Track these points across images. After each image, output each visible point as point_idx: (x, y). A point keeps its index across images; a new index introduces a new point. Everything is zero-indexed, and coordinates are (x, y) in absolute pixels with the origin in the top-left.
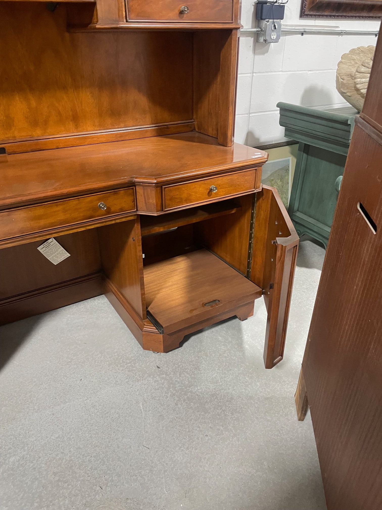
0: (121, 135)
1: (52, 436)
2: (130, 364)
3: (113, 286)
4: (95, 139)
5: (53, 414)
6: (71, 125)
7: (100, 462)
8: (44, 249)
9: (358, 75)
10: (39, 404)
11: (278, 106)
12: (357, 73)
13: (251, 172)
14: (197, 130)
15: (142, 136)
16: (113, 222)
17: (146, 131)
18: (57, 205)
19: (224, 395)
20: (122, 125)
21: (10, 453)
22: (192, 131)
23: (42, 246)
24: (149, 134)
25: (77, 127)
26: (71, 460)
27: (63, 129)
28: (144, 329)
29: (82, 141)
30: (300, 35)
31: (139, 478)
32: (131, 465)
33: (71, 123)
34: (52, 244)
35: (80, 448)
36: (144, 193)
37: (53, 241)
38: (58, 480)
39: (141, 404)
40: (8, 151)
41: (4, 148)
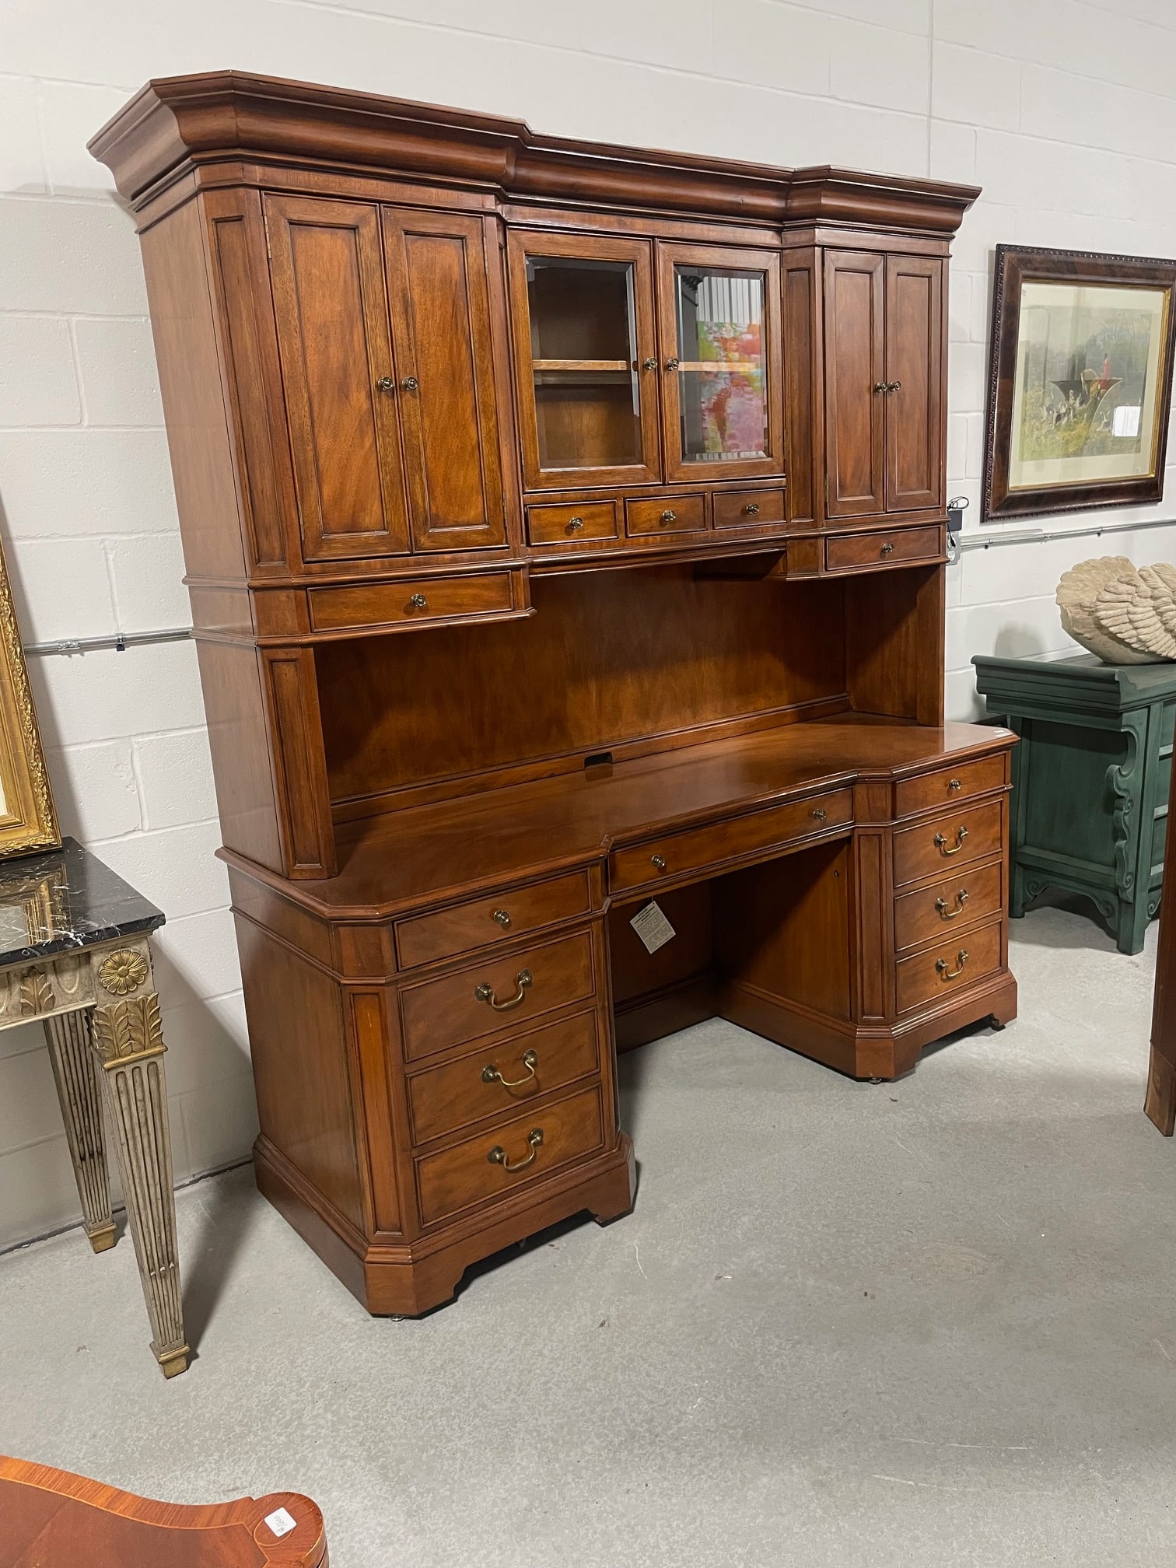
0: (752, 725)
2: (842, 1102)
4: (719, 732)
6: (688, 713)
7: (887, 1208)
8: (641, 922)
9: (1102, 606)
11: (973, 661)
12: (1098, 603)
13: (999, 758)
14: (854, 708)
15: (776, 723)
17: (785, 715)
18: (772, 814)
20: (751, 708)
22: (846, 711)
23: (637, 917)
24: (788, 720)
25: (695, 715)
28: (858, 1034)
29: (699, 740)
30: (983, 549)
33: (688, 710)
34: (651, 912)
35: (841, 1198)
36: (868, 794)
37: (654, 906)
38: (838, 1232)
39: (899, 1143)
40: (614, 758)
41: (608, 754)
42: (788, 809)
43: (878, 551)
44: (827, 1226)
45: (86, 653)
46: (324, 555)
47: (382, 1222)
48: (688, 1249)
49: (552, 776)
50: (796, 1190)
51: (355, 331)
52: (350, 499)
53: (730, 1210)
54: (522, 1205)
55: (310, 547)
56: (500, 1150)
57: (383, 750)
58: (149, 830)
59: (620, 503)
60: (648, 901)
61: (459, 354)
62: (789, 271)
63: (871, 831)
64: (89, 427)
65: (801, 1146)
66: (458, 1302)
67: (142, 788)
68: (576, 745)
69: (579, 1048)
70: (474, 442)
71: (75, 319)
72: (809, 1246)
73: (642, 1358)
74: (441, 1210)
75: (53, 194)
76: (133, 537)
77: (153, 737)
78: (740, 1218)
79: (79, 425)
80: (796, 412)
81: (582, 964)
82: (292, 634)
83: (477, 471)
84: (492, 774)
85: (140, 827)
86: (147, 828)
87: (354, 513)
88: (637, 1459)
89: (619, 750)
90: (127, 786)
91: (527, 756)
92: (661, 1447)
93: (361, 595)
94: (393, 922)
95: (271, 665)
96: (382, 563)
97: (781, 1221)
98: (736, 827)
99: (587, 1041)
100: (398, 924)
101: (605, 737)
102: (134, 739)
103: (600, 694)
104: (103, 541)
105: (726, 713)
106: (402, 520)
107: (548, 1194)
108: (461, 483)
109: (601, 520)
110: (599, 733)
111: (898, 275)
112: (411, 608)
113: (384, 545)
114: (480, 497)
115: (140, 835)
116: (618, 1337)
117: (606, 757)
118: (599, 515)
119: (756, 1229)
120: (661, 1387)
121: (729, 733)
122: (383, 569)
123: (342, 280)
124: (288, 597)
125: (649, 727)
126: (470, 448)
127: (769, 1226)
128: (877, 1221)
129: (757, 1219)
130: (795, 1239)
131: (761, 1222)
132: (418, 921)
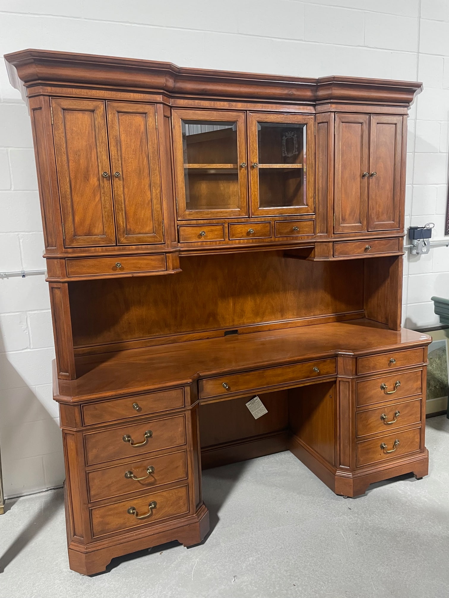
0: (311, 321)
1: (276, 547)
2: (325, 505)
3: (301, 441)
5: (273, 533)
6: (279, 315)
7: (319, 567)
8: (250, 405)
10: (260, 525)
11: (433, 299)
13: (420, 350)
14: (367, 317)
15: (326, 321)
16: (321, 382)
17: (329, 318)
18: (290, 368)
19: (411, 533)
20: (312, 314)
21: (248, 555)
22: (363, 318)
23: (249, 403)
24: (331, 320)
25: (282, 316)
26: (296, 564)
27: (273, 317)
28: (337, 473)
29: (285, 326)
30: (445, 247)
31: (352, 580)
32: (344, 572)
33: (279, 313)
34: (256, 401)
35: (300, 557)
36: (343, 362)
37: (257, 399)
38: (290, 575)
39: (342, 533)
40: (239, 332)
41: (237, 331)
42: (299, 366)
43: (363, 249)
44: (286, 571)
45: (9, 278)
46: (74, 245)
47: (77, 532)
48: (218, 569)
49: (208, 338)
50: (281, 548)
51: (93, 153)
52: (88, 222)
53: (247, 552)
54: (143, 535)
55: (67, 241)
56: (134, 509)
57: (130, 323)
58: (33, 349)
59: (226, 225)
60: (255, 396)
61: (143, 162)
62: (318, 123)
63: (345, 380)
64: (14, 190)
65: (295, 525)
66: (110, 572)
67: (30, 332)
68: (222, 326)
69: (177, 467)
70: (149, 199)
71: (10, 149)
72: (273, 580)
74: (103, 531)
75: (2, 101)
76: (31, 233)
77: (35, 312)
78: (249, 557)
79: (10, 190)
80: (321, 186)
81: (180, 430)
82: (59, 277)
83: (150, 211)
84: (179, 336)
85: (29, 347)
86: (32, 347)
87: (90, 228)
89: (242, 329)
90: (24, 331)
91: (196, 329)
93: (91, 262)
94: (81, 405)
95: (52, 289)
96: (102, 249)
97: (267, 564)
98: (269, 372)
99: (181, 465)
100: (83, 406)
101: (236, 323)
102: (28, 312)
103: (234, 304)
104: (18, 235)
105: (299, 315)
106: (112, 231)
107: (157, 531)
108: (142, 216)
109: (216, 233)
110: (233, 321)
111: (377, 124)
112: (115, 268)
113: (104, 242)
114: (152, 222)
115: (29, 350)
117: (235, 332)
118: (216, 230)
119: (253, 565)
121: (299, 325)
122: (102, 251)
123: (87, 132)
124: (57, 262)
125: (259, 319)
126: (147, 202)
127: (259, 565)
128: (311, 573)
129: (256, 560)
130: (269, 575)
131: (257, 562)
132: (93, 405)
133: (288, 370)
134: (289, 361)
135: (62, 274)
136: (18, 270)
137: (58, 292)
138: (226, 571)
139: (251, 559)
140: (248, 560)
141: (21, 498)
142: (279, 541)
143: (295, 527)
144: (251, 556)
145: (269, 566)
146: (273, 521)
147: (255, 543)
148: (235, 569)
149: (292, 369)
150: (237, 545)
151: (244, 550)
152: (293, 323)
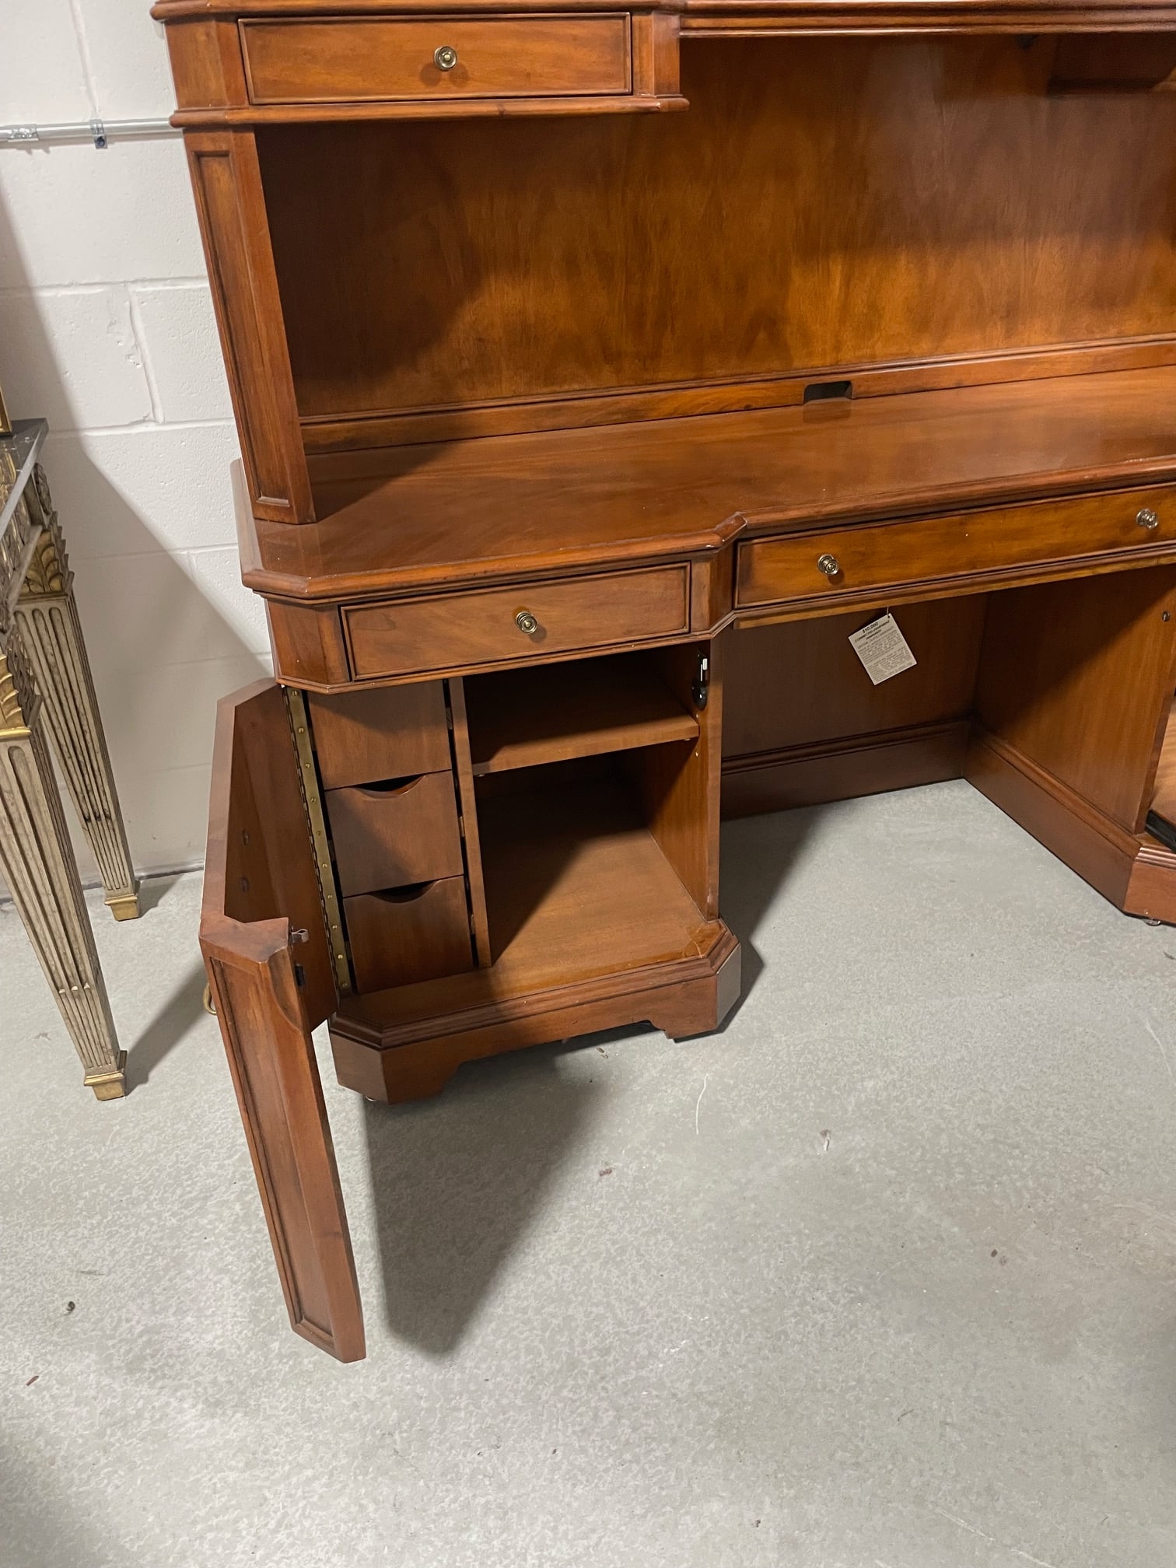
0: (1106, 359)
1: (945, 1054)
2: (1088, 941)
3: (1015, 754)
4: (1047, 366)
5: (931, 1014)
6: (999, 330)
7: (1086, 1124)
8: (864, 640)
16: (1153, 563)
18: (1056, 509)
20: (1113, 331)
21: (859, 1072)
23: (860, 633)
25: (1009, 333)
26: (1011, 1108)
27: (978, 337)
28: (1140, 854)
33: (999, 323)
34: (883, 629)
35: (1023, 1089)
37: (889, 621)
38: (995, 1141)
39: (1148, 1027)
40: (855, 389)
41: (848, 383)
42: (1090, 504)
44: (983, 1128)
45: (51, 149)
48: (771, 1106)
49: (748, 408)
50: (962, 1059)
53: (855, 1063)
54: (550, 1002)
57: (480, 340)
58: (165, 423)
60: (881, 613)
65: (999, 994)
67: (148, 361)
68: (797, 364)
72: (944, 1151)
73: (638, 1251)
77: (160, 287)
78: (863, 1080)
82: (218, 105)
84: (647, 395)
85: (151, 416)
86: (160, 419)
88: (560, 1405)
89: (866, 379)
90: (128, 356)
91: (710, 373)
92: (601, 1399)
93: (337, 39)
94: (339, 607)
95: (197, 158)
97: (919, 1101)
98: (985, 524)
100: (346, 611)
101: (847, 355)
102: (132, 288)
103: (847, 281)
105: (1066, 333)
110: (837, 348)
112: (432, 73)
115: (151, 427)
116: (622, 1209)
117: (842, 389)
119: (878, 1103)
120: (642, 1304)
121: (1063, 369)
124: (208, 35)
125: (925, 345)
127: (898, 1104)
128: (1062, 1140)
129: (886, 1089)
130: (928, 1134)
131: (889, 1095)
132: (382, 610)
133: (1051, 517)
134: (1059, 484)
135: (228, 88)
136: (77, 117)
137: (221, 174)
138: (795, 1115)
139: (869, 1084)
140: (862, 1085)
141: (186, 877)
142: (951, 1038)
143: (1001, 1000)
144: (870, 1077)
145: (929, 1110)
146: (929, 978)
147: (877, 1039)
148: (822, 1110)
149: (1062, 515)
150: (824, 1040)
151: (847, 1057)
152: (1042, 363)
